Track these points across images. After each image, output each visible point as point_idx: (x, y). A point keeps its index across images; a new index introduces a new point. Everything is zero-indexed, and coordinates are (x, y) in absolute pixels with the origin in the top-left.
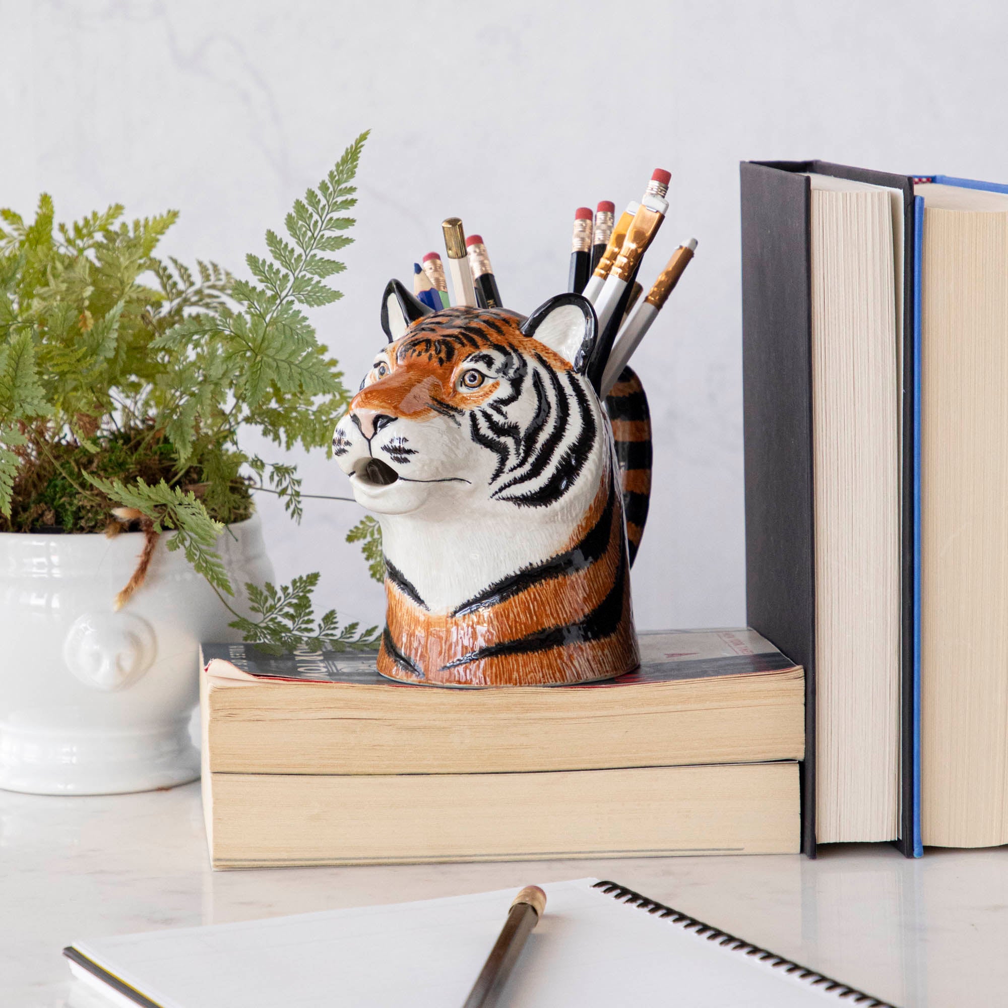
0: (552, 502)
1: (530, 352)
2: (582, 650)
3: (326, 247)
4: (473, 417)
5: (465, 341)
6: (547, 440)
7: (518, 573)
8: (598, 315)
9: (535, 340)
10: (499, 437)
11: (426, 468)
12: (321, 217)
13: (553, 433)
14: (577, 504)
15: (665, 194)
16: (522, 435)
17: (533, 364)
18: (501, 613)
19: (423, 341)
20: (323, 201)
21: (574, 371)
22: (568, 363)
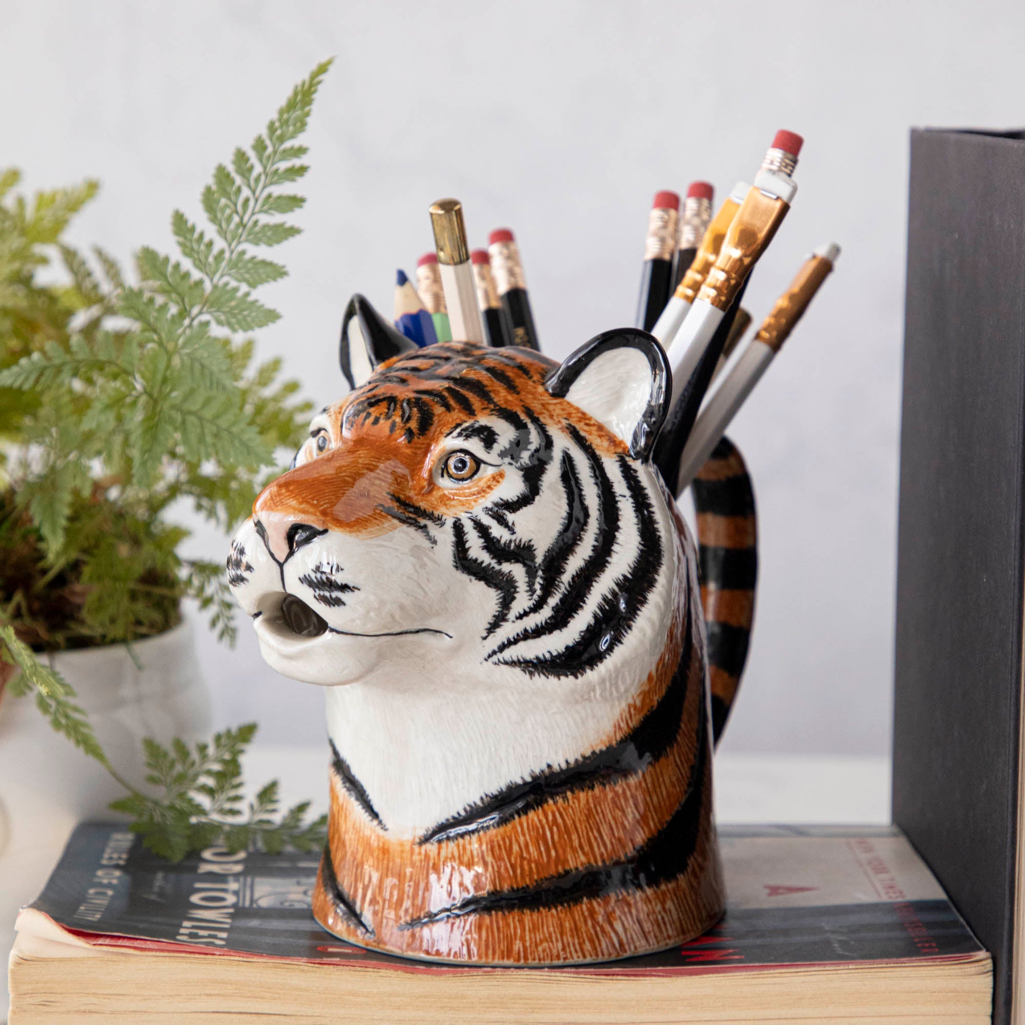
0: (585, 671)
1: (559, 422)
2: (629, 905)
4: (458, 528)
5: (452, 402)
6: (581, 569)
7: (529, 779)
8: (674, 367)
9: (569, 403)
10: (500, 563)
11: (372, 614)
13: (590, 557)
14: (627, 673)
15: (792, 171)
16: (539, 560)
17: (562, 442)
18: (498, 841)
19: (384, 399)
20: (258, 169)
21: (630, 456)
22: (621, 442)
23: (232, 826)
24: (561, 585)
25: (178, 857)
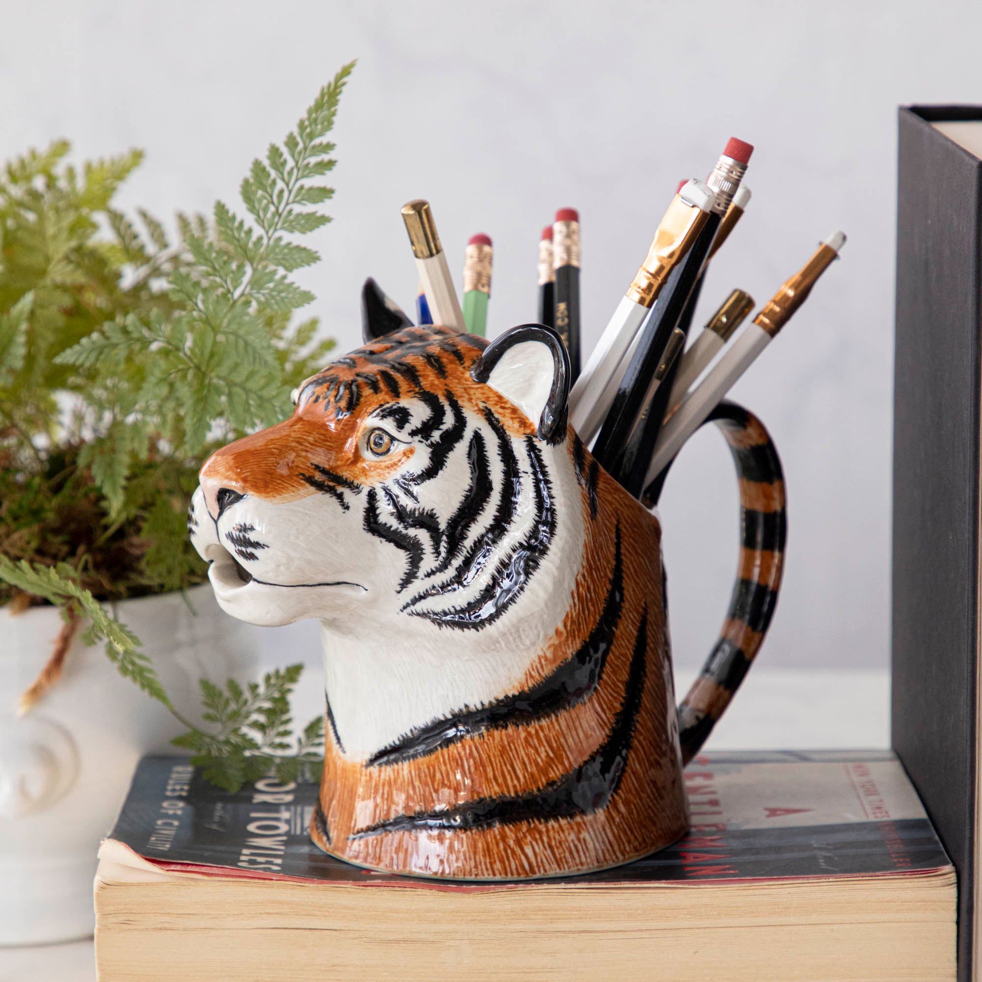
1: (477, 405)
2: (540, 833)
3: (294, 228)
4: (372, 496)
5: (382, 385)
6: (482, 535)
9: (489, 388)
10: (406, 528)
11: (282, 568)
12: (287, 185)
13: (491, 525)
14: (527, 629)
17: (475, 423)
18: (424, 770)
21: (537, 436)
22: (531, 424)
23: (283, 758)
24: (463, 548)
25: (234, 789)
